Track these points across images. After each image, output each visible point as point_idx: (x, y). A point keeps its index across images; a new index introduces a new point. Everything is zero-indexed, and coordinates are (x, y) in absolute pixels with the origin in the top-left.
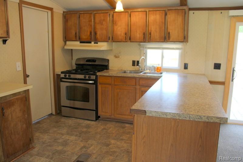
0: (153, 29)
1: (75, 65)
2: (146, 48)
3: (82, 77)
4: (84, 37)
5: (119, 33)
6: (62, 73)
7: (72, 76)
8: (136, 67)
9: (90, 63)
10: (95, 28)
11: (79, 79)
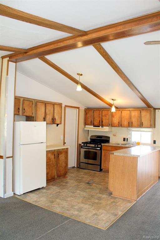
0: (134, 121)
1: (90, 140)
2: (131, 131)
3: (93, 145)
4: (96, 123)
5: (115, 122)
6: (82, 143)
7: (88, 145)
8: (125, 142)
9: (99, 139)
10: (102, 119)
11: (91, 147)
